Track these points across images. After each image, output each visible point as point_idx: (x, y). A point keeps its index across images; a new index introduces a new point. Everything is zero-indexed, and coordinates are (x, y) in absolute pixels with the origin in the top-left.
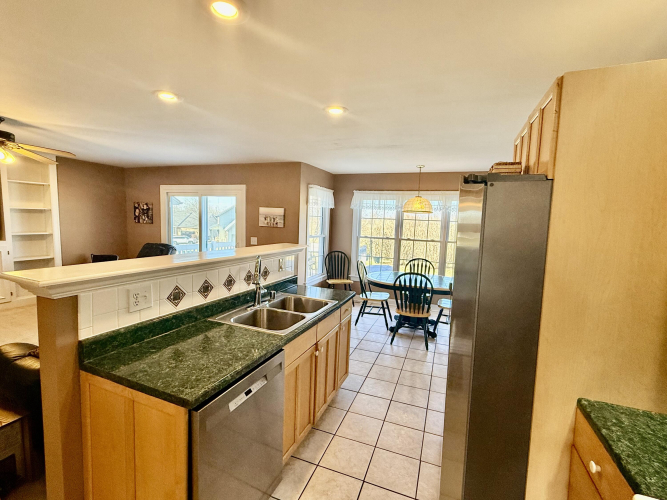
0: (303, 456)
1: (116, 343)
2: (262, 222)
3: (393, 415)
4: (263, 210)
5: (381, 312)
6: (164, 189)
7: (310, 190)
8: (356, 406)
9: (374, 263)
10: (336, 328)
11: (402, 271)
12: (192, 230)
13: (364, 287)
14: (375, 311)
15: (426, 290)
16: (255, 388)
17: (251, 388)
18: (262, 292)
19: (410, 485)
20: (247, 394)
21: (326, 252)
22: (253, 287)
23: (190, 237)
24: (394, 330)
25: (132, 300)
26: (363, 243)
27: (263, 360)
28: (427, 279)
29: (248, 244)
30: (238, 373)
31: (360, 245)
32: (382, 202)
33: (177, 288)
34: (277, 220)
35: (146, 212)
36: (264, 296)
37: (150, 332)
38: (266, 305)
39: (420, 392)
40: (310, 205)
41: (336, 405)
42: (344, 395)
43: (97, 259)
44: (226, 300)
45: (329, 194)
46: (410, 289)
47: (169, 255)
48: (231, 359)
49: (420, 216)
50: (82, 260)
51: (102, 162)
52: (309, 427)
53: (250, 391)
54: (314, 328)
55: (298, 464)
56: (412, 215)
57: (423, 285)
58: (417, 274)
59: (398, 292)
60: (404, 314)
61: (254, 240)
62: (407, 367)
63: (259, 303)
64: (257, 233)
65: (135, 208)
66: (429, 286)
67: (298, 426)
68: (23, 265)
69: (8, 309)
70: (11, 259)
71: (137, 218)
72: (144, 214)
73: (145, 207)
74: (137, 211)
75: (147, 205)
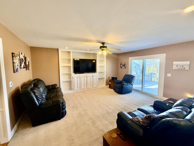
4: (176, 63)
6: (130, 58)
29: (166, 76)
35: (124, 65)
61: (169, 75)
65: (121, 64)
68: (99, 79)
69: (97, 89)
70: (98, 78)
71: (121, 67)
72: (123, 66)
73: (124, 64)
74: (121, 65)
75: (124, 63)
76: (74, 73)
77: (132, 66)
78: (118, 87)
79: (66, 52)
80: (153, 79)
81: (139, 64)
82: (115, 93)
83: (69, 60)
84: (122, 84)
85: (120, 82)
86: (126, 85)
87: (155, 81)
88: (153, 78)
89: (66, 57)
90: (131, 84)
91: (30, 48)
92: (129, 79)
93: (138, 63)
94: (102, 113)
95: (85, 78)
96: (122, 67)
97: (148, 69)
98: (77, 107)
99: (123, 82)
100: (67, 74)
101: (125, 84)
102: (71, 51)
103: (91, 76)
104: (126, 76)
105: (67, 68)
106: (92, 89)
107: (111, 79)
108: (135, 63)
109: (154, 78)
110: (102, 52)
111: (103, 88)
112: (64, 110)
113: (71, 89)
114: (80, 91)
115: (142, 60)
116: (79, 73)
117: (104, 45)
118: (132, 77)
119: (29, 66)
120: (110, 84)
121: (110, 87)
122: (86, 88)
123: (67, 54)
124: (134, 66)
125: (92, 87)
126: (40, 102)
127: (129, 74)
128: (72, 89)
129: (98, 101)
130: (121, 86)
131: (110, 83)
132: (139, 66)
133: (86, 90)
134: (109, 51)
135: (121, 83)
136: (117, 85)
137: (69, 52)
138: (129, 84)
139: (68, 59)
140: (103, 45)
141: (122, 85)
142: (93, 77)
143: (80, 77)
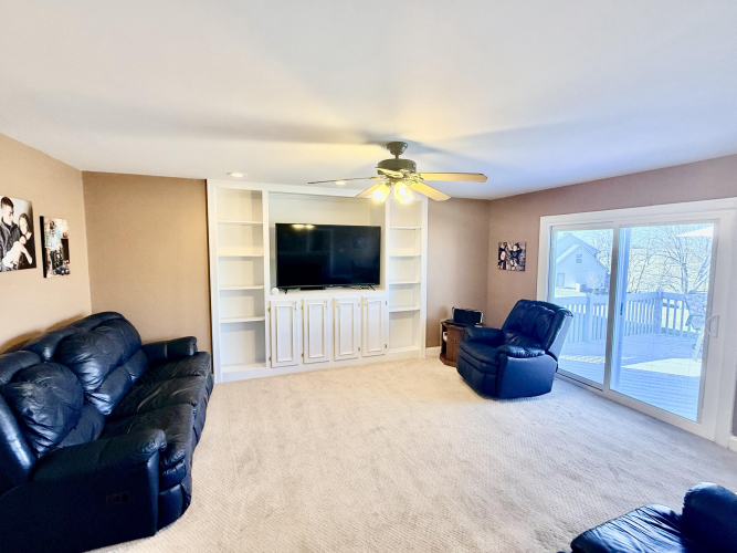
6: (547, 221)
35: (516, 255)
65: (501, 250)
68: (395, 315)
69: (383, 363)
70: (387, 310)
71: (502, 263)
72: (512, 258)
73: (515, 249)
74: (503, 253)
75: (517, 245)
76: (277, 289)
77: (558, 261)
78: (478, 363)
79: (243, 193)
80: (664, 317)
81: (596, 246)
82: (466, 389)
83: (258, 228)
84: (500, 352)
85: (492, 334)
86: (519, 356)
87: (678, 328)
88: (664, 309)
89: (241, 214)
90: (548, 353)
91: (83, 178)
92: (538, 323)
93: (590, 242)
94: (376, 514)
95: (328, 312)
96: (504, 262)
97: (639, 268)
98: (259, 462)
99: (509, 335)
100: (246, 293)
101: (515, 350)
102: (265, 188)
103: (356, 305)
104: (523, 307)
105: (250, 264)
106: (361, 361)
107: (451, 316)
108: (578, 241)
109: (671, 310)
110: (388, 189)
111: (412, 360)
112: (177, 487)
113: (261, 359)
114: (302, 368)
115: (611, 232)
116: (302, 289)
117: (401, 157)
118: (552, 317)
119: (67, 257)
120: (443, 341)
121: (445, 357)
122: (330, 358)
123: (248, 201)
124: (572, 254)
125: (358, 354)
126: (41, 449)
127: (538, 300)
128: (268, 362)
129: (373, 431)
130: (497, 358)
131: (445, 338)
132: (594, 253)
133: (332, 364)
134: (429, 184)
135: (495, 340)
136: (474, 353)
137: (257, 196)
138: (536, 352)
139: (254, 226)
140: (393, 157)
141: (502, 355)
142: (365, 308)
143: (305, 308)
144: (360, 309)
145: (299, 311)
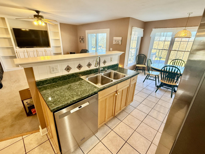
0: (109, 125)
1: (47, 82)
2: (114, 43)
3: (147, 120)
4: (115, 38)
5: (155, 79)
6: (87, 31)
7: (133, 29)
8: (133, 113)
9: (159, 59)
10: (128, 86)
11: (168, 64)
12: (102, 45)
13: (149, 69)
14: (152, 78)
15: (177, 74)
16: (83, 106)
17: (82, 106)
18: (101, 69)
19: (144, 150)
20: (79, 108)
21: (138, 54)
22: (98, 67)
23: (101, 47)
24: (158, 87)
25: (52, 70)
26: (153, 51)
27: (87, 97)
28: (178, 69)
29: (109, 50)
30: (74, 101)
31: (152, 52)
32: (165, 33)
33: (68, 66)
34: (119, 42)
35: (82, 39)
36: (102, 70)
37: (59, 80)
38: (102, 74)
39: (161, 114)
40: (132, 36)
41: (125, 111)
42: (130, 108)
43: (71, 53)
44: (87, 71)
45: (141, 30)
46: (169, 72)
47: (87, 53)
48: (75, 95)
49: (184, 39)
50: (68, 53)
51: (73, 24)
52: (112, 117)
53: (81, 107)
54: (116, 85)
55: (106, 127)
56: (180, 39)
57: (176, 72)
58: (173, 67)
59: (163, 73)
60: (164, 82)
61: (111, 49)
62: (160, 103)
63: (99, 73)
64: (113, 47)
65: (80, 38)
66: (179, 72)
67: (107, 117)
70: (53, 53)
71: (80, 41)
76: (18, 47)
83: (6, 29)
95: (35, 53)
100: (8, 48)
103: (43, 52)
105: (7, 40)
115: (95, 34)
140: (37, 14)
142: (46, 52)
143: (28, 52)
144: (44, 52)
145: (26, 53)
